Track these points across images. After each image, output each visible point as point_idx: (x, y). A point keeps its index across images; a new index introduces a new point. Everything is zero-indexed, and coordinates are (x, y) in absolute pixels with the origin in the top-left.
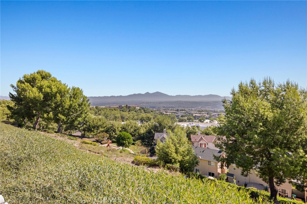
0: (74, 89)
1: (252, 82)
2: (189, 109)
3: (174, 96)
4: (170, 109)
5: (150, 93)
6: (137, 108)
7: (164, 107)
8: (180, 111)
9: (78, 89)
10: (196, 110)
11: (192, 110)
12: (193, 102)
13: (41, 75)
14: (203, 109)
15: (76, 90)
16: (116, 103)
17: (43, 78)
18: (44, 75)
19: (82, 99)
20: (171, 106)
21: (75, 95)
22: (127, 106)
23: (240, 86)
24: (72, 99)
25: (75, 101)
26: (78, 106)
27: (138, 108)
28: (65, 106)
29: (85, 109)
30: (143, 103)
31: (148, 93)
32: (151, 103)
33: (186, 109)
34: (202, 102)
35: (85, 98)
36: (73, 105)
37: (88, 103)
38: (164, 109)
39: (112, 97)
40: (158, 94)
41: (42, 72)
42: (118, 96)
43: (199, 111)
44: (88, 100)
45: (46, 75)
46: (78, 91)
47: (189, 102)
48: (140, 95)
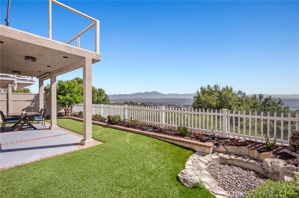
0: (99, 90)
1: (208, 86)
2: (179, 105)
3: (167, 95)
4: (164, 104)
5: (148, 92)
6: (138, 103)
7: (159, 103)
8: (172, 106)
9: (102, 90)
10: (184, 105)
11: (180, 105)
12: (182, 99)
13: (78, 81)
14: (189, 104)
15: (101, 90)
16: (123, 100)
17: (79, 82)
18: (80, 80)
19: (104, 96)
20: (164, 102)
21: (100, 94)
22: (131, 102)
23: (201, 88)
24: (99, 96)
25: (100, 97)
26: (102, 101)
27: (140, 103)
28: (94, 101)
29: (107, 103)
30: (143, 100)
31: (147, 92)
32: (149, 99)
33: (176, 104)
34: (188, 99)
35: (106, 95)
36: (99, 100)
37: (108, 99)
38: (159, 104)
39: (120, 95)
40: (154, 93)
41: (79, 78)
42: (124, 95)
43: (186, 106)
44: (108, 97)
45: (81, 80)
46: (102, 91)
47: (179, 99)
48: (140, 94)
